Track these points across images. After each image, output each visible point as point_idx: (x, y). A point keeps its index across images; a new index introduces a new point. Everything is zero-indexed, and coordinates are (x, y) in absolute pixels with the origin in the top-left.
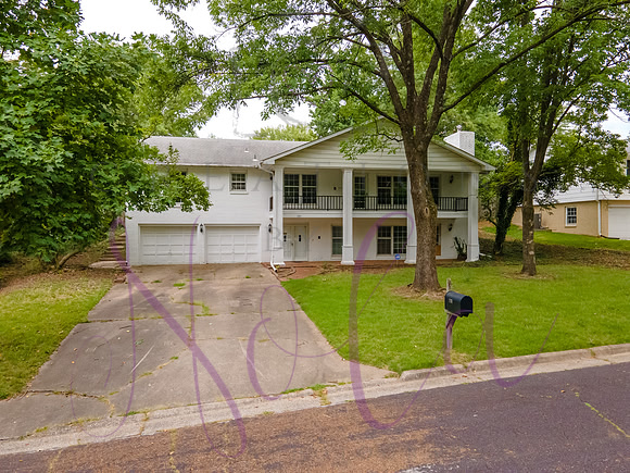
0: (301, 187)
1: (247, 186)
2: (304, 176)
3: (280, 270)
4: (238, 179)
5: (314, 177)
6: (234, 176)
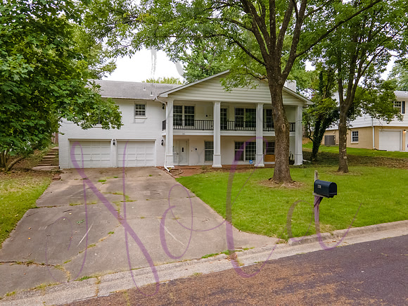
0: (183, 114)
1: (146, 113)
2: (186, 107)
3: (171, 171)
4: (140, 108)
5: (193, 108)
6: (137, 105)
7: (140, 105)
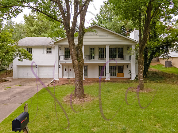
1: (52, 52)
4: (49, 50)
6: (48, 48)
7: (49, 48)
